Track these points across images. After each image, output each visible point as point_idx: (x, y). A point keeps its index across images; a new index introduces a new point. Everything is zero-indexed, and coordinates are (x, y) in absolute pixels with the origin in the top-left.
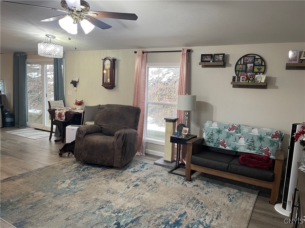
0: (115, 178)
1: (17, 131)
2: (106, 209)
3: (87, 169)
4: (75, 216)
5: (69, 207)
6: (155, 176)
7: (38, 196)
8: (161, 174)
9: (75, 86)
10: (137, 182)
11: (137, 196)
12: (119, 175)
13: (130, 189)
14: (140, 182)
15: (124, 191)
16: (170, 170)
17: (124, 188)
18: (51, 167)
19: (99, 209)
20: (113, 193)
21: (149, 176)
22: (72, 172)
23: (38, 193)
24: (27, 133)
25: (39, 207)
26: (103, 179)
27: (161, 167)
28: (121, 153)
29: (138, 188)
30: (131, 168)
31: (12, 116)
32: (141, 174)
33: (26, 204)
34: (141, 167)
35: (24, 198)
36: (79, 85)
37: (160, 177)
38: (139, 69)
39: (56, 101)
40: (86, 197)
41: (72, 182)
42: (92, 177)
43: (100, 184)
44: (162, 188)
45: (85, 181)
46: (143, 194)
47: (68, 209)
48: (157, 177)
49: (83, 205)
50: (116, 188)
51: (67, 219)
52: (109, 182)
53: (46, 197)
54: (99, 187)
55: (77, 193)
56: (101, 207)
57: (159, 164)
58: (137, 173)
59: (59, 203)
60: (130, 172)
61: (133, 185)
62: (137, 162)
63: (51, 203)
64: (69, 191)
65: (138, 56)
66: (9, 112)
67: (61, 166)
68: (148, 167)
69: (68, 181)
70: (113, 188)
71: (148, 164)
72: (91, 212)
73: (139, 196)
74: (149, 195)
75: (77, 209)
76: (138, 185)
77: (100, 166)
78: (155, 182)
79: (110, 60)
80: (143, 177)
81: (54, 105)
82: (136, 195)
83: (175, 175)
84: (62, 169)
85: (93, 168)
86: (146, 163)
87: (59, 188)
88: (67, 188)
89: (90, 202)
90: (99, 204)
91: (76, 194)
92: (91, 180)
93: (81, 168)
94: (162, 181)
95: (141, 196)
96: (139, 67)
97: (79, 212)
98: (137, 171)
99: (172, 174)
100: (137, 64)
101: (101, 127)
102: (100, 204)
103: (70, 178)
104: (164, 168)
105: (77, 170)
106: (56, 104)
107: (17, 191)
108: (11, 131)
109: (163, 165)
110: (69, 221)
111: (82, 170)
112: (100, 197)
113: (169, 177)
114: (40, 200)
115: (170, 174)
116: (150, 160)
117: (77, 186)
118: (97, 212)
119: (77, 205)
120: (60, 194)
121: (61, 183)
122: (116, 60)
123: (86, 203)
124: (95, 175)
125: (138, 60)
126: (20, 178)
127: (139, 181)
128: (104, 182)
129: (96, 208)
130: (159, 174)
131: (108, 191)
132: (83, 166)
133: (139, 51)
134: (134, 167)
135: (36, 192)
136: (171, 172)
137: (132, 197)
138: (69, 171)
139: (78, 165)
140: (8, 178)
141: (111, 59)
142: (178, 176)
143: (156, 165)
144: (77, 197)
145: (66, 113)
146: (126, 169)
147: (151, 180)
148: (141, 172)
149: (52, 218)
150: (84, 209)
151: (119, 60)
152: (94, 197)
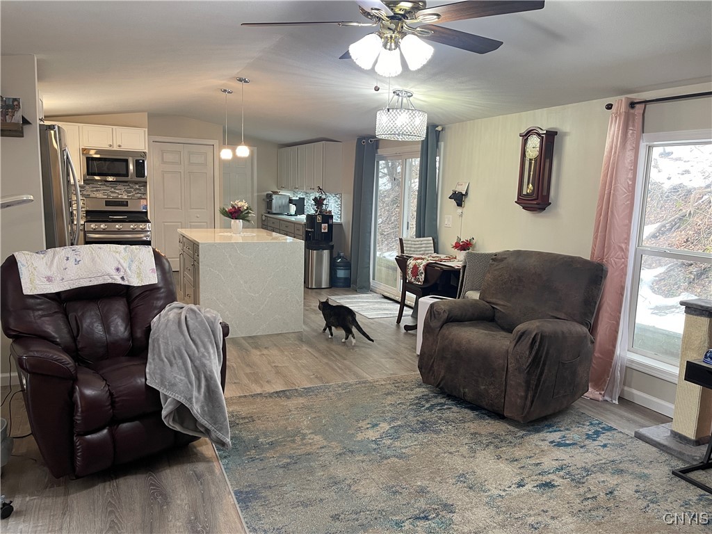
0: (497, 447)
1: (348, 298)
2: (433, 525)
3: (439, 408)
4: (354, 516)
5: (356, 488)
6: (620, 472)
7: (310, 444)
8: (646, 471)
9: (460, 204)
10: (555, 477)
11: (533, 518)
12: (511, 442)
13: (524, 489)
14: (563, 478)
15: (504, 490)
16: (681, 466)
17: (507, 483)
18: (368, 384)
19: (417, 518)
20: (470, 488)
21: (602, 469)
22: (404, 407)
23: (315, 437)
24: (363, 304)
25: (300, 469)
26: (466, 441)
27: (654, 449)
28: (523, 384)
29: (549, 493)
30: (555, 431)
31: (347, 266)
32: (577, 457)
33: (282, 456)
34: (587, 434)
35: (285, 441)
36: (468, 203)
37: (636, 482)
38: (615, 153)
39: (418, 239)
40: (402, 476)
41: (393, 431)
42: (441, 430)
43: (451, 453)
44: (624, 518)
45: (421, 436)
46: (553, 518)
47: (350, 493)
48: (627, 477)
49: (385, 493)
50: (486, 474)
51: (336, 518)
52: (477, 455)
53: (323, 450)
54: (446, 460)
55: (389, 461)
56: (422, 515)
57: (652, 440)
58: (568, 449)
59: (340, 471)
60: (547, 443)
61: (539, 482)
62: (581, 419)
63: (324, 468)
64: (375, 449)
65: (616, 117)
66: (343, 257)
67: (388, 387)
68: (610, 442)
69: (385, 426)
70: (479, 472)
71: (615, 432)
72: (394, 518)
73: (540, 519)
74: (572, 526)
75: (366, 500)
76: (553, 486)
77: (474, 406)
78: (611, 493)
79: (539, 135)
80: (579, 466)
81: (410, 247)
82: (531, 512)
83: (692, 487)
84: (388, 394)
85: (455, 409)
86: (611, 429)
87: (360, 437)
88: (375, 441)
89: (405, 492)
90: (422, 504)
91: (385, 462)
92: (435, 436)
93: (427, 402)
94: (637, 495)
95: (545, 519)
96: (616, 147)
97: (368, 508)
98: (569, 445)
99: (683, 482)
100: (610, 140)
101: (493, 308)
102: (423, 507)
103: (394, 419)
104: (665, 457)
105: (417, 403)
106: (415, 246)
107: (281, 423)
108: (339, 297)
109: (664, 446)
110: (338, 523)
111: (427, 406)
112: (433, 488)
113: (669, 488)
114: (309, 454)
115: (677, 479)
116: (629, 420)
117: (397, 444)
118: (407, 525)
119: (373, 491)
120: (352, 452)
121: (369, 426)
122: (556, 133)
123: (395, 493)
124: (450, 427)
125: (613, 129)
126: (301, 396)
127: (562, 473)
128: (464, 450)
129: (409, 514)
130: (638, 470)
131: (462, 477)
132: (436, 397)
133: (620, 102)
134: (567, 429)
135: (312, 433)
136: (682, 474)
137: (519, 515)
138: (399, 404)
139: (425, 393)
140: (281, 391)
141: (541, 132)
142: (703, 492)
143: (641, 442)
144: (383, 470)
145: (428, 266)
146: (538, 431)
147: (603, 482)
148: (582, 450)
149: (308, 503)
150: (383, 505)
151: (565, 134)
152: (419, 483)
